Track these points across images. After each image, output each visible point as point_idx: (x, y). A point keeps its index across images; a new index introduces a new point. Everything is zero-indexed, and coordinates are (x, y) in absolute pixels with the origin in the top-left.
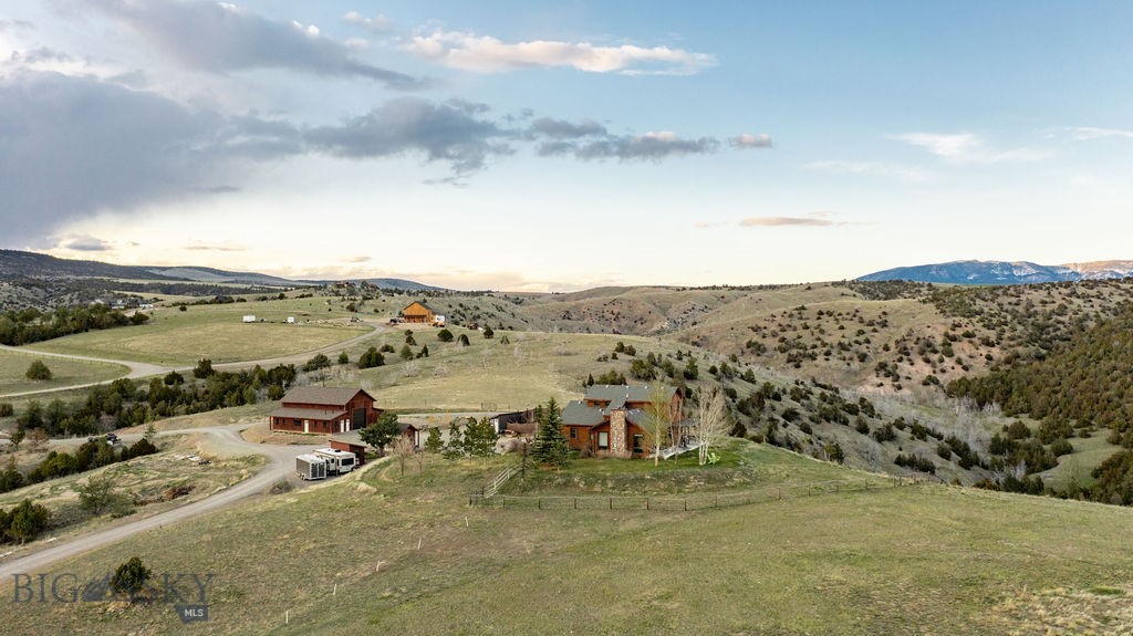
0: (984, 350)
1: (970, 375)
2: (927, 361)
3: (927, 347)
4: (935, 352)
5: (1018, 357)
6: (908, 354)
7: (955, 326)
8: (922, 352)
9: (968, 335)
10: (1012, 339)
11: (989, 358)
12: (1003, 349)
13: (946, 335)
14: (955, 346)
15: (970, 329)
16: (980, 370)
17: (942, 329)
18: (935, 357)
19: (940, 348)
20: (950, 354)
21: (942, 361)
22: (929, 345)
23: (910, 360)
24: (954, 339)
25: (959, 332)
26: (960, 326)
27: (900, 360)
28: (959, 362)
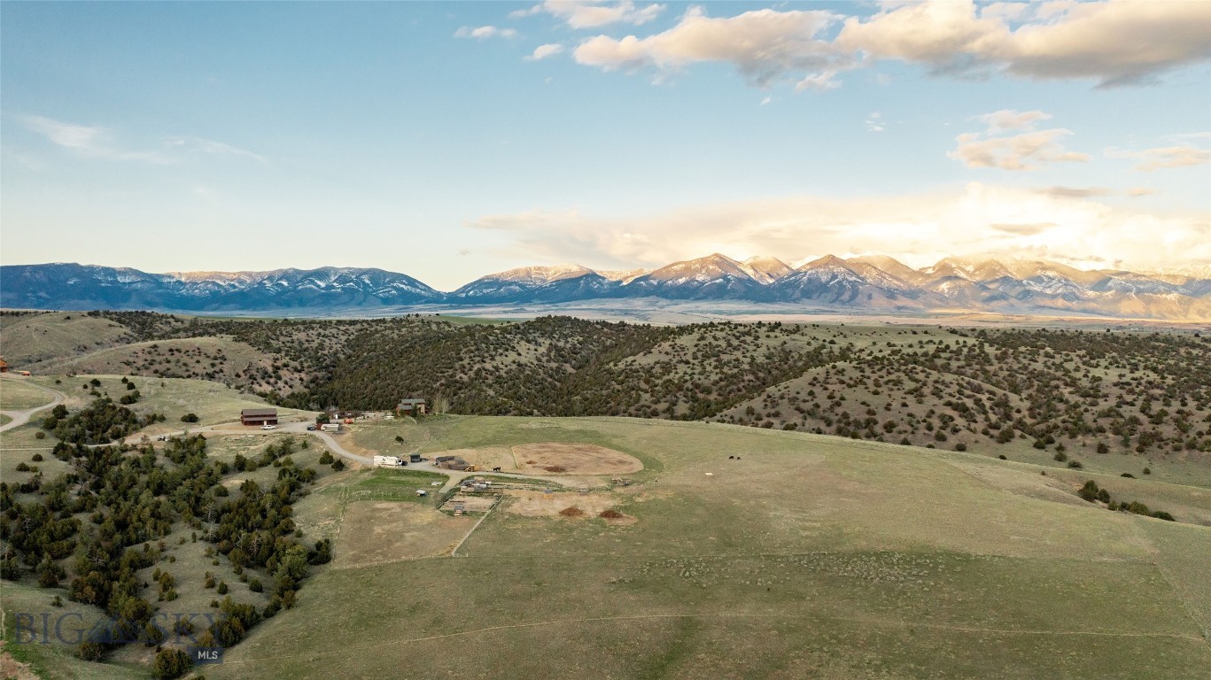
0: (297, 375)
1: (296, 391)
2: (268, 383)
3: (265, 375)
4: (271, 377)
5: (317, 378)
6: (255, 379)
7: (276, 360)
8: (263, 378)
9: (286, 366)
10: (309, 367)
11: (301, 379)
12: (307, 374)
13: (273, 366)
14: (281, 372)
15: (284, 361)
16: (299, 388)
17: (270, 362)
18: (272, 380)
19: (273, 375)
20: (279, 378)
21: (276, 383)
22: (266, 373)
23: (258, 383)
24: (278, 368)
25: (279, 364)
26: (278, 359)
27: (252, 383)
28: (286, 383)
